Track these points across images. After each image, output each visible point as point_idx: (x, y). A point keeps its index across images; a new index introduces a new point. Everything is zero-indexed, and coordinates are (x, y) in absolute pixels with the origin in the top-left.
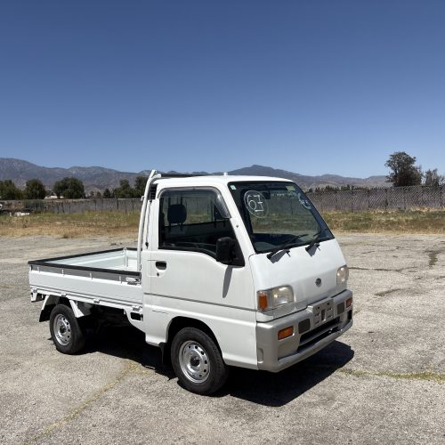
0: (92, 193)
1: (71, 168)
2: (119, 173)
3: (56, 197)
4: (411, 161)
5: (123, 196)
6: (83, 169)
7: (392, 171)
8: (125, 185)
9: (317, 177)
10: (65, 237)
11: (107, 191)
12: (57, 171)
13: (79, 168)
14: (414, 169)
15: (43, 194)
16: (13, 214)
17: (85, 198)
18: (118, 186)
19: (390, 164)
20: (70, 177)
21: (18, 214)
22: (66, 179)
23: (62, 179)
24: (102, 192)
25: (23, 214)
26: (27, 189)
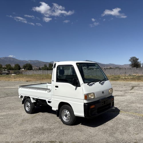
0: (35, 68)
1: (29, 61)
2: (44, 62)
3: (24, 69)
4: (137, 59)
5: (45, 70)
6: (32, 61)
7: (131, 63)
8: (46, 66)
9: (107, 65)
10: (27, 81)
11: (40, 68)
12: (24, 61)
13: (31, 61)
14: (138, 62)
15: (20, 69)
16: (11, 74)
17: (33, 70)
18: (43, 66)
19: (130, 60)
20: (28, 63)
21: (12, 74)
22: (27, 64)
23: (25, 64)
24: (38, 68)
25: (14, 75)
26: (15, 67)
